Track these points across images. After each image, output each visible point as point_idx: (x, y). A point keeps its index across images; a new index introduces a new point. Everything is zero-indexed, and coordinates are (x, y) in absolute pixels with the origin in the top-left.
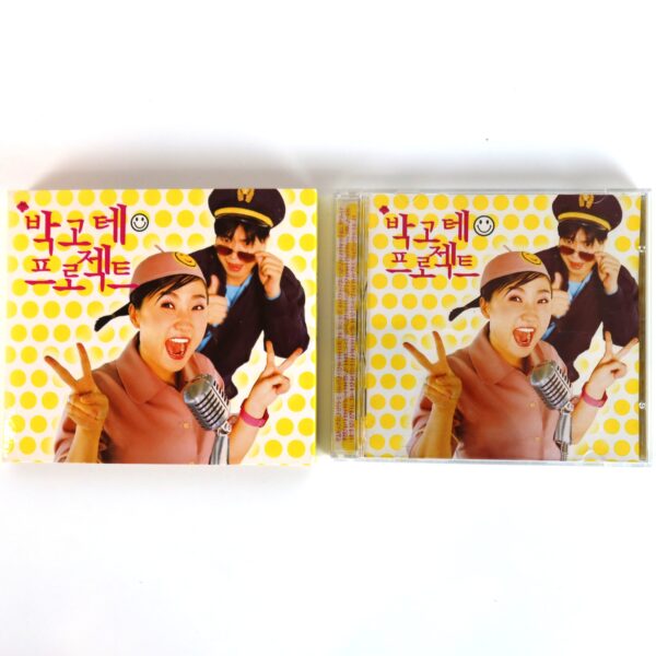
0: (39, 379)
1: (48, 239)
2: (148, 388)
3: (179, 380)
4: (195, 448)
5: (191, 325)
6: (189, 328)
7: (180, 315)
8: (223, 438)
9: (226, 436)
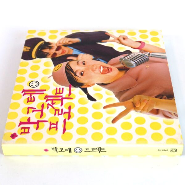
5: (94, 65)
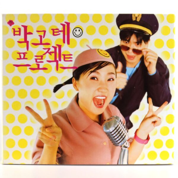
0: (22, 119)
1: (26, 41)
2: (84, 123)
3: (101, 119)
4: (110, 156)
5: (107, 89)
6: (106, 91)
7: (101, 84)
8: (125, 150)
9: (127, 149)
